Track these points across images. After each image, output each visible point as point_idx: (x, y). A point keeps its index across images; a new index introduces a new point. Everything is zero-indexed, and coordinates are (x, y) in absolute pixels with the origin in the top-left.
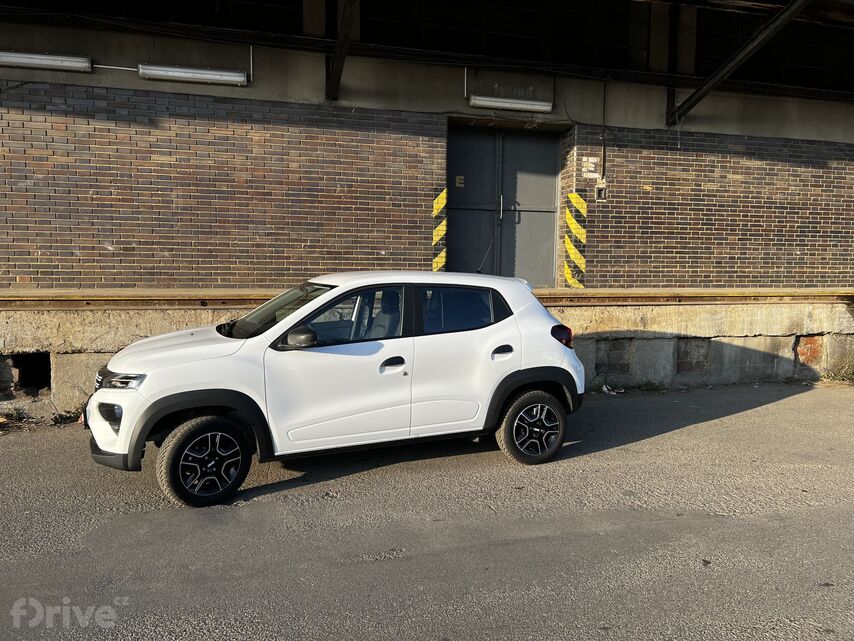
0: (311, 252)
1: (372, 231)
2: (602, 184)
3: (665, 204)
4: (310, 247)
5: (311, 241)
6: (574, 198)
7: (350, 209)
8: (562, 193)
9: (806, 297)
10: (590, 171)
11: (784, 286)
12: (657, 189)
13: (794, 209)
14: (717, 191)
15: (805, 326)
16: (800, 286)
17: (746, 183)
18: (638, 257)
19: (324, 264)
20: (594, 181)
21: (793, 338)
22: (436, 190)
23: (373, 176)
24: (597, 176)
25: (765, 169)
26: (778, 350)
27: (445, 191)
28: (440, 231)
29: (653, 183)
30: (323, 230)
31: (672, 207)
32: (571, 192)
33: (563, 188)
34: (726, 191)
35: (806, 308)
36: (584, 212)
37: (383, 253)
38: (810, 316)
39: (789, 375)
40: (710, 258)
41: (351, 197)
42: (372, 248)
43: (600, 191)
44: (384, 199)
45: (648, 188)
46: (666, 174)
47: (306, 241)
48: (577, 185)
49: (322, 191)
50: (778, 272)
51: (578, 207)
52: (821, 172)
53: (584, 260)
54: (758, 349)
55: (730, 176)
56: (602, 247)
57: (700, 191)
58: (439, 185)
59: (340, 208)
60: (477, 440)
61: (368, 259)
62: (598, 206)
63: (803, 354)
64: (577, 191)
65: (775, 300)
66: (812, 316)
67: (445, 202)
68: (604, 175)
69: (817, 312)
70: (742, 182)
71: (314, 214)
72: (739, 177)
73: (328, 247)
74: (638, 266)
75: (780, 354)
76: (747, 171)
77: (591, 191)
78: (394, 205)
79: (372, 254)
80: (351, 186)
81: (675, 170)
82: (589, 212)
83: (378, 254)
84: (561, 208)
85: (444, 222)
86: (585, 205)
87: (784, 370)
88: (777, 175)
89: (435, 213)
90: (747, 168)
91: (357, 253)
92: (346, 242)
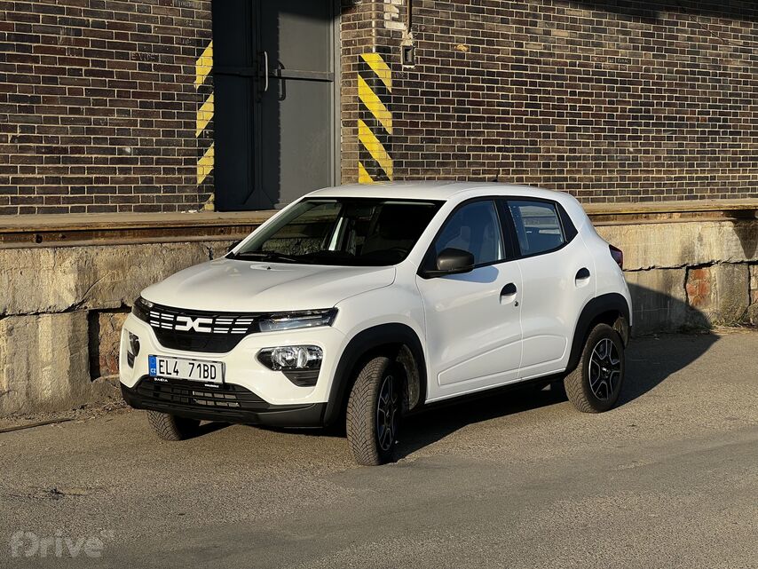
0: (23, 149)
1: (111, 112)
2: (408, 40)
3: (482, 73)
4: (21, 139)
5: (23, 129)
6: (374, 61)
7: (78, 72)
8: (347, 52)
9: (694, 213)
10: (394, 19)
11: (619, 200)
12: (474, 49)
13: (625, 82)
14: (542, 54)
15: (696, 253)
16: (635, 200)
17: (572, 42)
18: (456, 157)
19: (42, 170)
20: (398, 33)
21: (684, 269)
22: (198, 43)
23: (110, 16)
24: (401, 26)
25: (591, 22)
26: (670, 288)
27: (211, 45)
28: (206, 113)
29: (469, 41)
30: (40, 110)
31: (492, 78)
32: (369, 51)
33: (346, 43)
34: (551, 55)
35: (695, 228)
36: (388, 84)
37: (128, 149)
38: (700, 239)
39: (681, 323)
40: (536, 158)
41: (79, 53)
42: (113, 142)
43: (407, 49)
44: (126, 56)
45: (462, 48)
46: (481, 26)
47: (13, 129)
48: (378, 41)
49: (36, 39)
50: (611, 179)
51: (381, 75)
52: (651, 28)
53: (391, 162)
54: (651, 288)
55: (555, 31)
56: (412, 141)
57: (523, 53)
58: (201, 34)
59: (62, 71)
60: (548, 388)
61: (105, 161)
62: (405, 75)
63: (692, 293)
64: (379, 50)
65: (665, 217)
66: (702, 240)
67: (211, 63)
68: (410, 26)
69: (705, 234)
70: (569, 42)
71: (25, 80)
72: (565, 34)
73: (48, 140)
74: (455, 171)
75: (673, 294)
76: (573, 25)
77: (397, 50)
78: (142, 67)
79: (112, 151)
80: (78, 33)
81: (493, 20)
82: (395, 83)
83: (121, 152)
84: (345, 76)
85: (211, 98)
86: (389, 74)
87: (676, 317)
88: (604, 31)
89: (199, 81)
90: (574, 20)
91: (91, 151)
92: (74, 131)
